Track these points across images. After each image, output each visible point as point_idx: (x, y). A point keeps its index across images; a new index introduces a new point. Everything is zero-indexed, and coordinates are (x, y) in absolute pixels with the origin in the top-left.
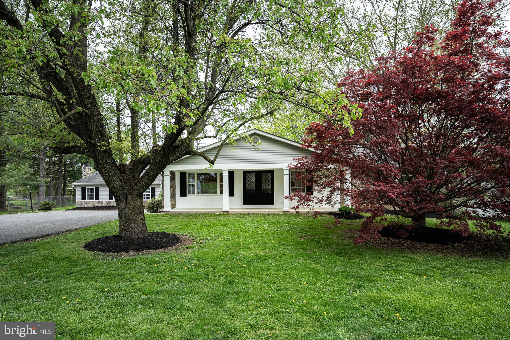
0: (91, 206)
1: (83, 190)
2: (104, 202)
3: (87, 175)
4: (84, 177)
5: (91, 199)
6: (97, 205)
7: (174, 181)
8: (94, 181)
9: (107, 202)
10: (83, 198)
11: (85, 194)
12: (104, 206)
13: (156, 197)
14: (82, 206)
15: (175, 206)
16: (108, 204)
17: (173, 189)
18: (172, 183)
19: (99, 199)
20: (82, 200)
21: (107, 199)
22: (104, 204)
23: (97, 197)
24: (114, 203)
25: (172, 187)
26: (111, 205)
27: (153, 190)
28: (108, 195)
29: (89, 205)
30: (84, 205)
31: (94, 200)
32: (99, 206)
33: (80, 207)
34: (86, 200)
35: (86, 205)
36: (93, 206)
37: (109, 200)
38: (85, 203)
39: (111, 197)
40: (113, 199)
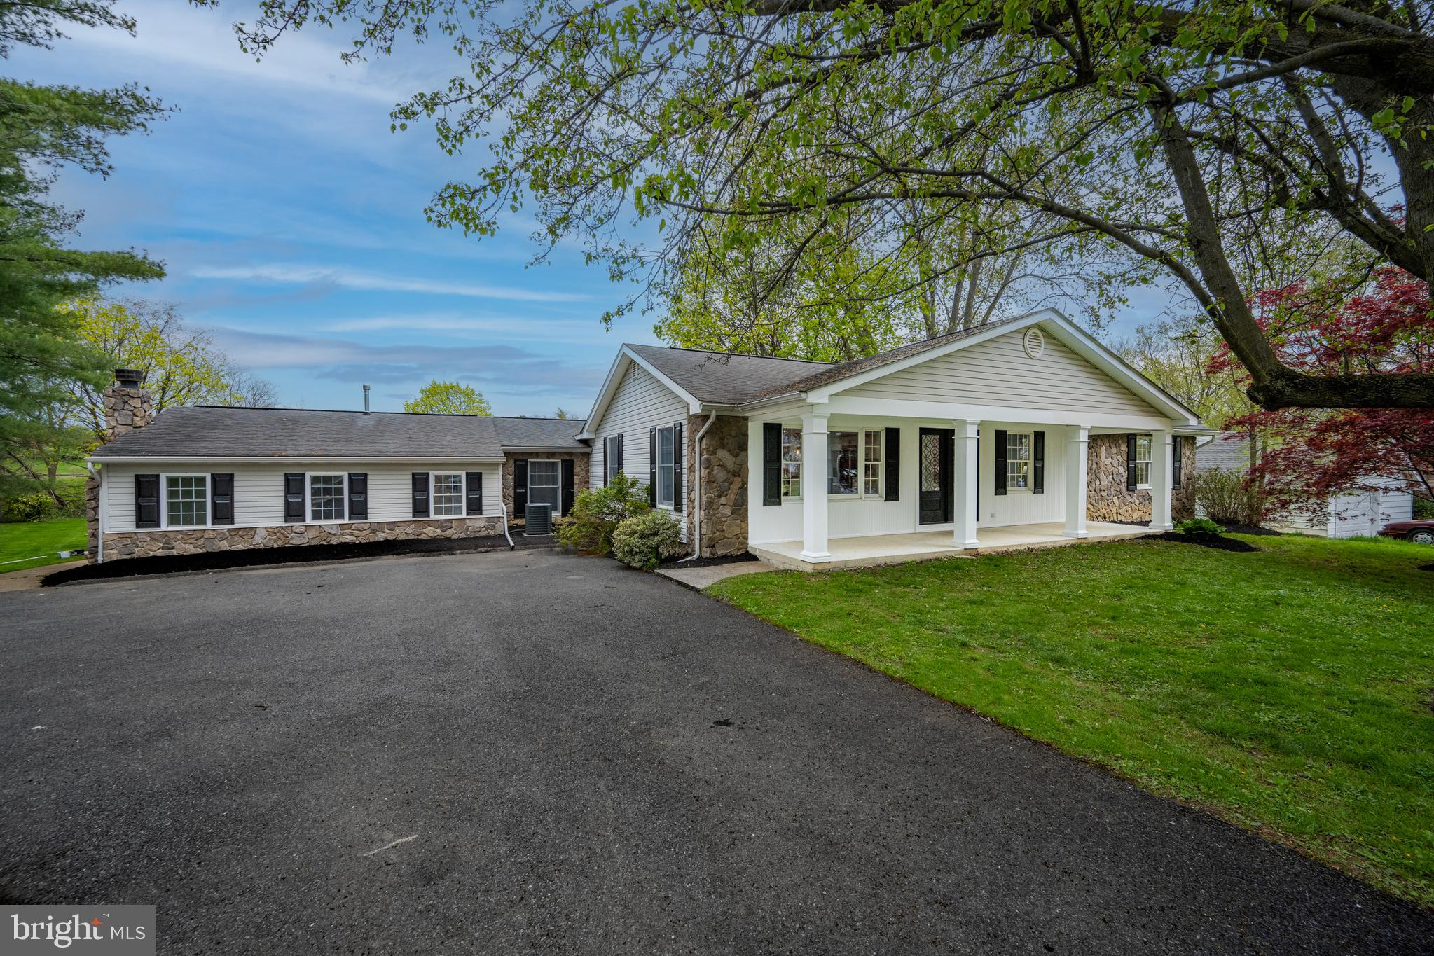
0: (190, 549)
1: (145, 486)
3: (137, 421)
4: (121, 429)
5: (188, 521)
6: (224, 546)
7: (742, 454)
8: (203, 450)
9: (272, 531)
10: (146, 516)
11: (158, 502)
12: (262, 546)
13: (484, 508)
14: (139, 553)
15: (746, 539)
16: (281, 536)
17: (740, 479)
18: (739, 458)
19: (233, 523)
20: (138, 526)
21: (278, 521)
22: (259, 541)
23: (224, 513)
24: (312, 534)
25: (739, 476)
26: (296, 541)
27: (475, 482)
28: (283, 504)
29: (178, 547)
30: (148, 547)
31: (209, 526)
32: (232, 548)
33: (128, 557)
34: (164, 526)
35: (163, 548)
36: (204, 550)
37: (284, 525)
38: (156, 540)
39: (293, 512)
40: (304, 520)
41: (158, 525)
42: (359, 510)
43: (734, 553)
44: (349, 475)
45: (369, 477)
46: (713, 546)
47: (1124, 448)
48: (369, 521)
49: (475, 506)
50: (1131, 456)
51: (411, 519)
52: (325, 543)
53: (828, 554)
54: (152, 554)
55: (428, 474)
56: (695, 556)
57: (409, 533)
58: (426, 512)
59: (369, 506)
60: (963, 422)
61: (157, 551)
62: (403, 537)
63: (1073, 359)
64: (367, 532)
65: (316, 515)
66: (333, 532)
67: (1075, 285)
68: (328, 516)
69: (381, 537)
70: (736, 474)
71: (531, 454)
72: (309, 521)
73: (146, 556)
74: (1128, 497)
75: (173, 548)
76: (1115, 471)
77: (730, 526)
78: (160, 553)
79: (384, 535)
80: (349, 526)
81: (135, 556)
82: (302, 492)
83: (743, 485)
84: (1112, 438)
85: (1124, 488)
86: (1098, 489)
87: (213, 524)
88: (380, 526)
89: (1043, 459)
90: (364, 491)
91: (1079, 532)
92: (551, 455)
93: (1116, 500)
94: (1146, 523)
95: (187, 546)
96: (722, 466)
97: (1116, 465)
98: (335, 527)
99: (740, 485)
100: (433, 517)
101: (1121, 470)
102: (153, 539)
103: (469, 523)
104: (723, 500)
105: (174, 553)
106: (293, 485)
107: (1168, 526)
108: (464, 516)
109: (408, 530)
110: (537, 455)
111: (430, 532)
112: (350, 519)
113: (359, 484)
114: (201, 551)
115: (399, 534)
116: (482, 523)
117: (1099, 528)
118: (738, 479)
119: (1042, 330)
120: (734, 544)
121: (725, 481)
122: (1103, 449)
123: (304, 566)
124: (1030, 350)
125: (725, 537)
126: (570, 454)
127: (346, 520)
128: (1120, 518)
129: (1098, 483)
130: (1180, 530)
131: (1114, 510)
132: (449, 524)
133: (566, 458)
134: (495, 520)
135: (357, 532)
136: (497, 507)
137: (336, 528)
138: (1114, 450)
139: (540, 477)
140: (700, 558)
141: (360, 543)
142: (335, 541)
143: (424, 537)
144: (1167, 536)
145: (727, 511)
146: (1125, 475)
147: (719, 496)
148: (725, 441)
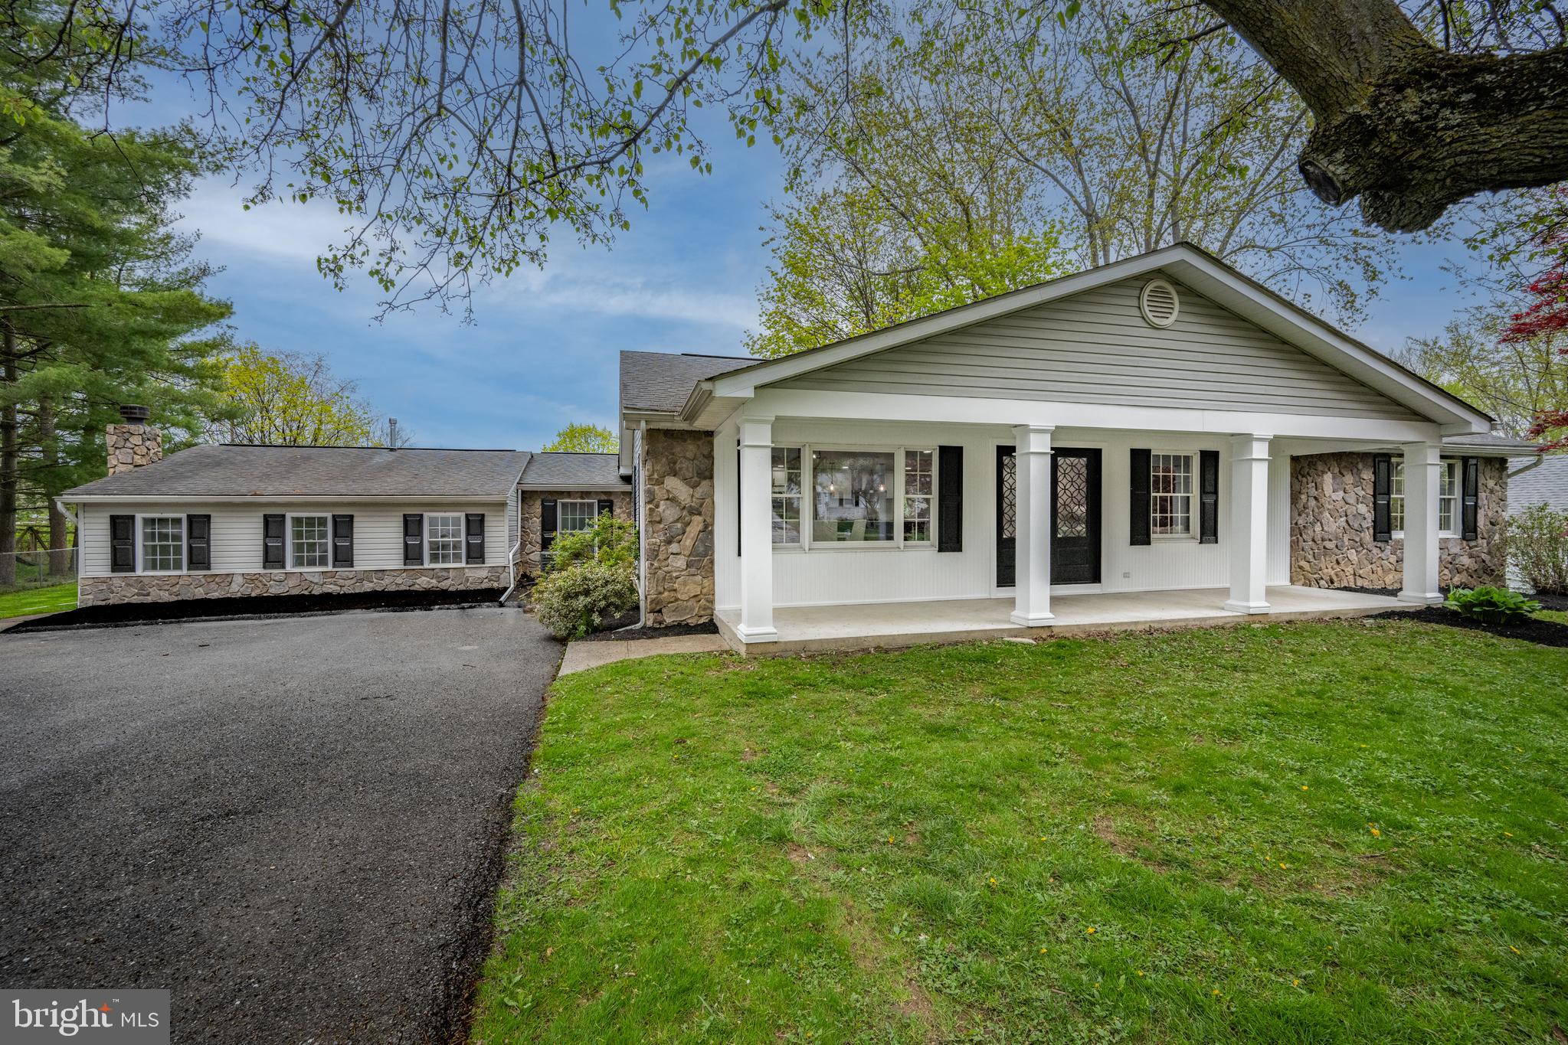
0: (165, 597)
1: (120, 528)
2: (239, 580)
3: (138, 460)
4: (121, 468)
5: (165, 566)
6: (200, 593)
7: (705, 483)
8: (181, 489)
9: (250, 579)
10: (121, 560)
11: (133, 545)
12: (239, 595)
13: (486, 555)
14: (114, 600)
15: (712, 602)
16: (260, 585)
17: (699, 519)
18: (699, 492)
19: (209, 568)
20: (113, 571)
21: (255, 567)
22: (237, 589)
23: (200, 559)
24: (292, 582)
25: (700, 514)
26: (275, 590)
27: (476, 525)
28: (261, 548)
29: (152, 593)
30: (123, 593)
31: (185, 572)
32: (208, 597)
33: (104, 603)
34: (139, 572)
35: (138, 594)
36: (180, 598)
37: (262, 571)
38: (132, 586)
39: (272, 558)
40: (283, 567)
41: (133, 570)
42: (344, 557)
43: (692, 622)
44: (334, 516)
45: (355, 519)
46: (660, 611)
47: (1368, 475)
48: (356, 568)
49: (476, 554)
50: (1383, 488)
51: (403, 567)
52: (306, 593)
53: (772, 629)
54: (126, 600)
55: (422, 515)
56: (638, 626)
57: (402, 583)
58: (420, 559)
59: (355, 552)
60: (1023, 429)
61: (131, 596)
62: (393, 588)
63: (1240, 329)
64: (353, 581)
65: (299, 561)
66: (316, 581)
67: (1315, 253)
68: (312, 562)
69: (368, 587)
70: (695, 511)
71: (561, 494)
72: (289, 568)
73: (120, 602)
74: (1375, 551)
75: (148, 595)
76: (1351, 510)
77: (685, 584)
78: (136, 600)
79: (371, 585)
80: (333, 575)
81: (111, 602)
82: (281, 536)
83: (706, 527)
84: (1344, 459)
85: (1367, 536)
86: (1318, 538)
87: (189, 569)
88: (367, 575)
89: (1216, 492)
90: (350, 535)
91: (1252, 604)
92: (585, 494)
93: (1352, 555)
94: (1394, 593)
95: (162, 593)
96: (672, 500)
97: (1352, 501)
98: (317, 575)
99: (701, 527)
100: (427, 565)
101: (1363, 509)
102: (128, 585)
103: (468, 573)
104: (674, 547)
105: (149, 600)
106: (272, 525)
107: (1433, 597)
108: (463, 565)
109: (399, 580)
110: (569, 494)
111: (423, 583)
112: (334, 566)
113: (344, 526)
114: (176, 599)
115: (388, 584)
116: (484, 573)
117: (1308, 597)
118: (697, 520)
119: (1176, 282)
120: (692, 609)
121: (677, 521)
122: (1328, 478)
123: (260, 618)
124: (1150, 315)
125: (677, 600)
126: (609, 493)
127: (330, 568)
128: (1360, 582)
129: (1318, 528)
130: (1452, 605)
131: (1349, 570)
132: (445, 574)
133: (604, 497)
134: (500, 570)
135: (341, 581)
136: (502, 555)
137: (317, 577)
138: (1349, 479)
139: (574, 520)
140: (644, 627)
141: (345, 594)
142: (317, 591)
143: (416, 588)
144: (1428, 615)
145: (680, 562)
146: (1370, 517)
147: (669, 542)
148: (678, 466)
